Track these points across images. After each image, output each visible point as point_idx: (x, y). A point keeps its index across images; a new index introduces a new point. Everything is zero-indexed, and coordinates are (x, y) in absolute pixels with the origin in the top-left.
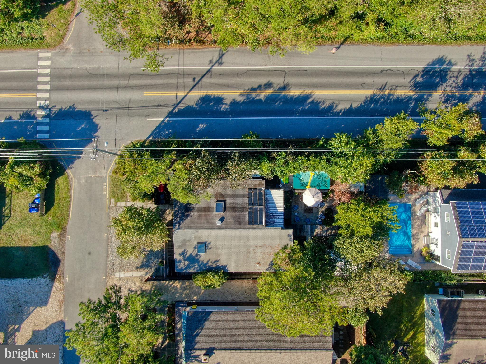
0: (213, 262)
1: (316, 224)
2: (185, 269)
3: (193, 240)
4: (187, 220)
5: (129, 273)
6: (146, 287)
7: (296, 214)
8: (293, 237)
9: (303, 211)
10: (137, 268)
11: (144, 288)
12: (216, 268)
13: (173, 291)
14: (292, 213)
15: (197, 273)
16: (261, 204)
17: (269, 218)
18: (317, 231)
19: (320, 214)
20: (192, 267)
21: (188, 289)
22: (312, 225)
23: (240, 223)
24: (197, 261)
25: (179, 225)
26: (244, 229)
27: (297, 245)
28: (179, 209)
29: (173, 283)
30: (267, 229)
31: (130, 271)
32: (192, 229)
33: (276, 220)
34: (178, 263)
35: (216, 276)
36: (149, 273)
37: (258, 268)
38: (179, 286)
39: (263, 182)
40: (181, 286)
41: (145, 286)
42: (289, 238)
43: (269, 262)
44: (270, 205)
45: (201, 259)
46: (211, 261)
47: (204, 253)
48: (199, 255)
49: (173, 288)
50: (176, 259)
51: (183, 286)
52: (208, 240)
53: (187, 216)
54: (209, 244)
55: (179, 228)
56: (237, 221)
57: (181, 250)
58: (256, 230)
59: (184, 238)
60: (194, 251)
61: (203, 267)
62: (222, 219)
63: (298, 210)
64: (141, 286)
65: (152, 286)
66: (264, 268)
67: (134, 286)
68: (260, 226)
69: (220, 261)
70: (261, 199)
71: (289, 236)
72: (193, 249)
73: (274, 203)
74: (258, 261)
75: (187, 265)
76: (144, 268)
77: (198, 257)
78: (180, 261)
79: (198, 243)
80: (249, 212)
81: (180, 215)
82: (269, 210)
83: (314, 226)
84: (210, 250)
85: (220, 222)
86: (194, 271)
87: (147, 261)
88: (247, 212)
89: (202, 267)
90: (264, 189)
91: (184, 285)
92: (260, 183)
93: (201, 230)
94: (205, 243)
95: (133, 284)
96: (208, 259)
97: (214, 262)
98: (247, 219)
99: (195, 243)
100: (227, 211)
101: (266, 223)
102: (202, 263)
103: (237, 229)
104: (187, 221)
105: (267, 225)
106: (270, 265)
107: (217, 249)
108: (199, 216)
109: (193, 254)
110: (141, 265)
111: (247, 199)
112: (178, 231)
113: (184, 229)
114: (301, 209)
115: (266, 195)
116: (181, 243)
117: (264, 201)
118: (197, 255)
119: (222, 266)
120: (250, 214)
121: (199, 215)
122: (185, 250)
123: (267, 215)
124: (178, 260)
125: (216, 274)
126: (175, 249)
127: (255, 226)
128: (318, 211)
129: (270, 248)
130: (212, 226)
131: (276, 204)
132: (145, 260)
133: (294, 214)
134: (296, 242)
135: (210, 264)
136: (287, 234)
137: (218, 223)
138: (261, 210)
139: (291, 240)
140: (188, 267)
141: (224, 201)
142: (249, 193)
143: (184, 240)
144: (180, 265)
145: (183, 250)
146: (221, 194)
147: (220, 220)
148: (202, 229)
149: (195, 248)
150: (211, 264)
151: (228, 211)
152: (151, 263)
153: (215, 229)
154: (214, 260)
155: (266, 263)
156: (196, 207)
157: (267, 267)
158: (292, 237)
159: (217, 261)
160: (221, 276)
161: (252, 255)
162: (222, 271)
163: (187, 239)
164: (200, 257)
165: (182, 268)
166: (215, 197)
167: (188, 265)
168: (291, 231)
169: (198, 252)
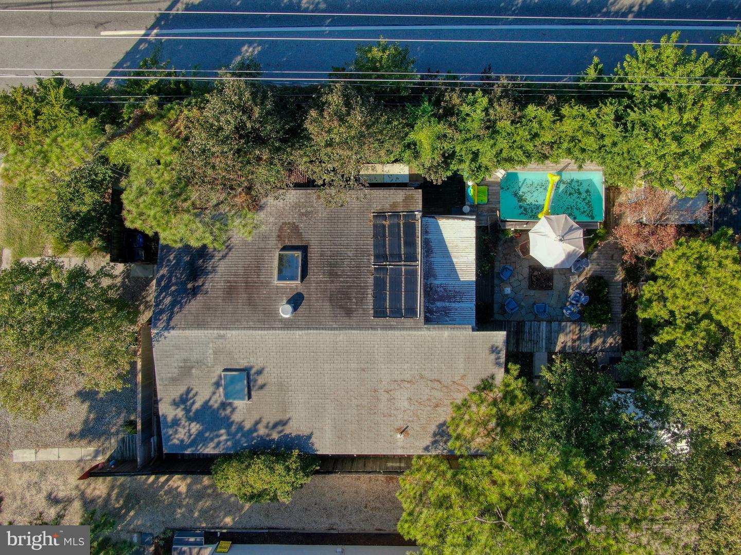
0: (271, 425)
1: (560, 319)
2: (190, 445)
3: (210, 360)
4: (193, 302)
5: (49, 450)
6: (95, 489)
7: (508, 290)
8: (507, 355)
9: (525, 284)
10: (72, 436)
11: (89, 491)
12: (279, 443)
13: (167, 500)
14: (496, 289)
15: (227, 457)
16: (412, 257)
17: (435, 300)
18: (564, 340)
19: (572, 292)
20: (212, 440)
21: (209, 495)
22: (550, 322)
23: (349, 313)
24: (227, 423)
25: (170, 319)
26: (360, 329)
27: (517, 378)
28: (171, 272)
29: (167, 481)
30: (428, 329)
31: (54, 445)
32: (207, 328)
33: (453, 305)
34: (172, 427)
35: (279, 468)
36: (104, 452)
37: (400, 444)
38: (183, 488)
39: (418, 195)
40: (189, 487)
41: (92, 487)
42: (493, 356)
43: (433, 428)
44: (436, 259)
45: (236, 417)
46: (265, 421)
47: (243, 399)
48: (230, 404)
49: (166, 493)
50: (165, 417)
51: (194, 487)
52: (256, 362)
53: (195, 292)
54: (259, 372)
55: (167, 328)
56: (341, 307)
57: (177, 391)
58: (397, 333)
59: (184, 355)
60: (214, 393)
61: (244, 440)
62: (296, 301)
63: (512, 280)
64: (83, 487)
65: (112, 488)
66: (417, 444)
67: (62, 488)
68: (409, 322)
69: (291, 423)
70: (410, 244)
71: (494, 350)
72: (212, 389)
73: (449, 257)
74: (401, 424)
75: (197, 435)
76: (90, 438)
77: (229, 410)
78: (176, 422)
79: (226, 370)
80: (376, 279)
81: (173, 288)
82: (435, 277)
83: (555, 325)
84: (261, 392)
85: (289, 308)
86: (216, 452)
87: (98, 419)
88: (371, 280)
89: (239, 441)
90: (418, 215)
91: (199, 486)
92: (407, 199)
93: (233, 332)
94: (246, 371)
95: (60, 482)
96: (256, 417)
97: (275, 425)
98: (370, 299)
99: (218, 371)
100: (311, 277)
101: (425, 312)
102: (240, 427)
103: (341, 329)
104: (194, 305)
105: (428, 321)
106: (435, 435)
107: (282, 387)
108: (230, 291)
109: (211, 403)
110: (83, 430)
111: (371, 242)
112: (166, 334)
113: (184, 329)
114: (521, 277)
115: (427, 232)
116: (176, 371)
117: (419, 250)
118: (224, 405)
119: (298, 437)
120: (379, 285)
121: (230, 288)
122: (189, 391)
123: (429, 291)
124: (169, 419)
125: (277, 462)
126: (159, 387)
127: (393, 322)
128: (567, 285)
129: (436, 385)
130: (268, 320)
131: (455, 260)
132: (92, 416)
133: (502, 291)
134: (515, 369)
135: (262, 431)
136: (489, 345)
137: (285, 311)
138: (412, 274)
139: (498, 364)
140: (200, 438)
141: (304, 249)
142: (375, 226)
143: (185, 361)
144: (176, 432)
145: (182, 389)
146: (295, 228)
147: (289, 302)
148: (238, 329)
149: (217, 385)
150: (267, 431)
151: (316, 275)
152: (109, 423)
153: (274, 328)
154: (273, 420)
155: (424, 428)
156: (222, 267)
157: (428, 441)
158: (503, 355)
159: (284, 423)
160: (294, 466)
161: (383, 406)
162: (296, 452)
163: (195, 356)
164: (234, 410)
165: (182, 441)
166: (279, 236)
167: (200, 434)
168: (500, 337)
169: (227, 395)
